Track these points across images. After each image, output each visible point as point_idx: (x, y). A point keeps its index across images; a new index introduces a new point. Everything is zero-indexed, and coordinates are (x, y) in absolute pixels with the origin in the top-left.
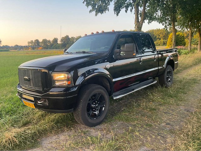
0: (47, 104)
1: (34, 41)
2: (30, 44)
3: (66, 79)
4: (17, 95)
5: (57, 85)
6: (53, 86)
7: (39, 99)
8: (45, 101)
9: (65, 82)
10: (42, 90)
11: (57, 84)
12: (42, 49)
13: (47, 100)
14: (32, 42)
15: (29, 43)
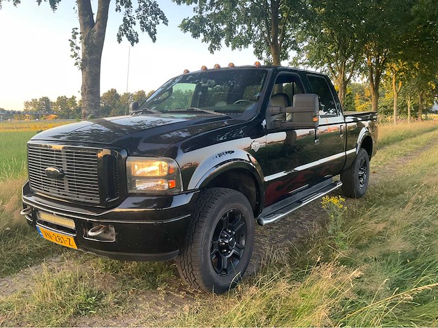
0: (112, 237)
1: (38, 100)
2: (31, 108)
3: (166, 173)
4: (22, 213)
5: (141, 190)
6: (130, 192)
7: (90, 226)
8: (106, 231)
9: (160, 182)
10: (98, 202)
11: (141, 186)
12: (56, 118)
13: (113, 229)
14: (34, 102)
15: (27, 104)
